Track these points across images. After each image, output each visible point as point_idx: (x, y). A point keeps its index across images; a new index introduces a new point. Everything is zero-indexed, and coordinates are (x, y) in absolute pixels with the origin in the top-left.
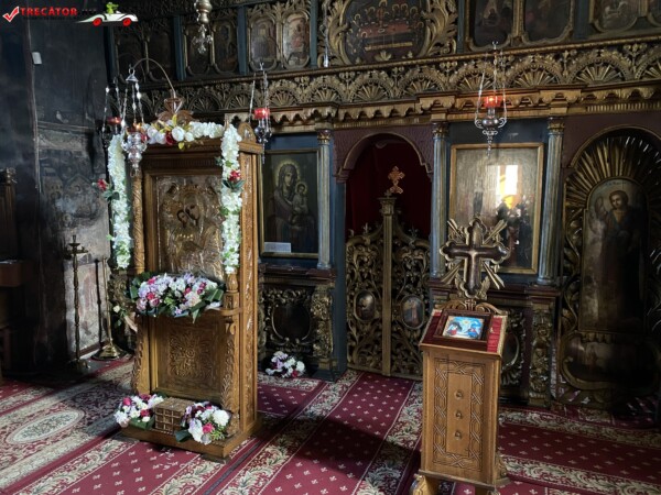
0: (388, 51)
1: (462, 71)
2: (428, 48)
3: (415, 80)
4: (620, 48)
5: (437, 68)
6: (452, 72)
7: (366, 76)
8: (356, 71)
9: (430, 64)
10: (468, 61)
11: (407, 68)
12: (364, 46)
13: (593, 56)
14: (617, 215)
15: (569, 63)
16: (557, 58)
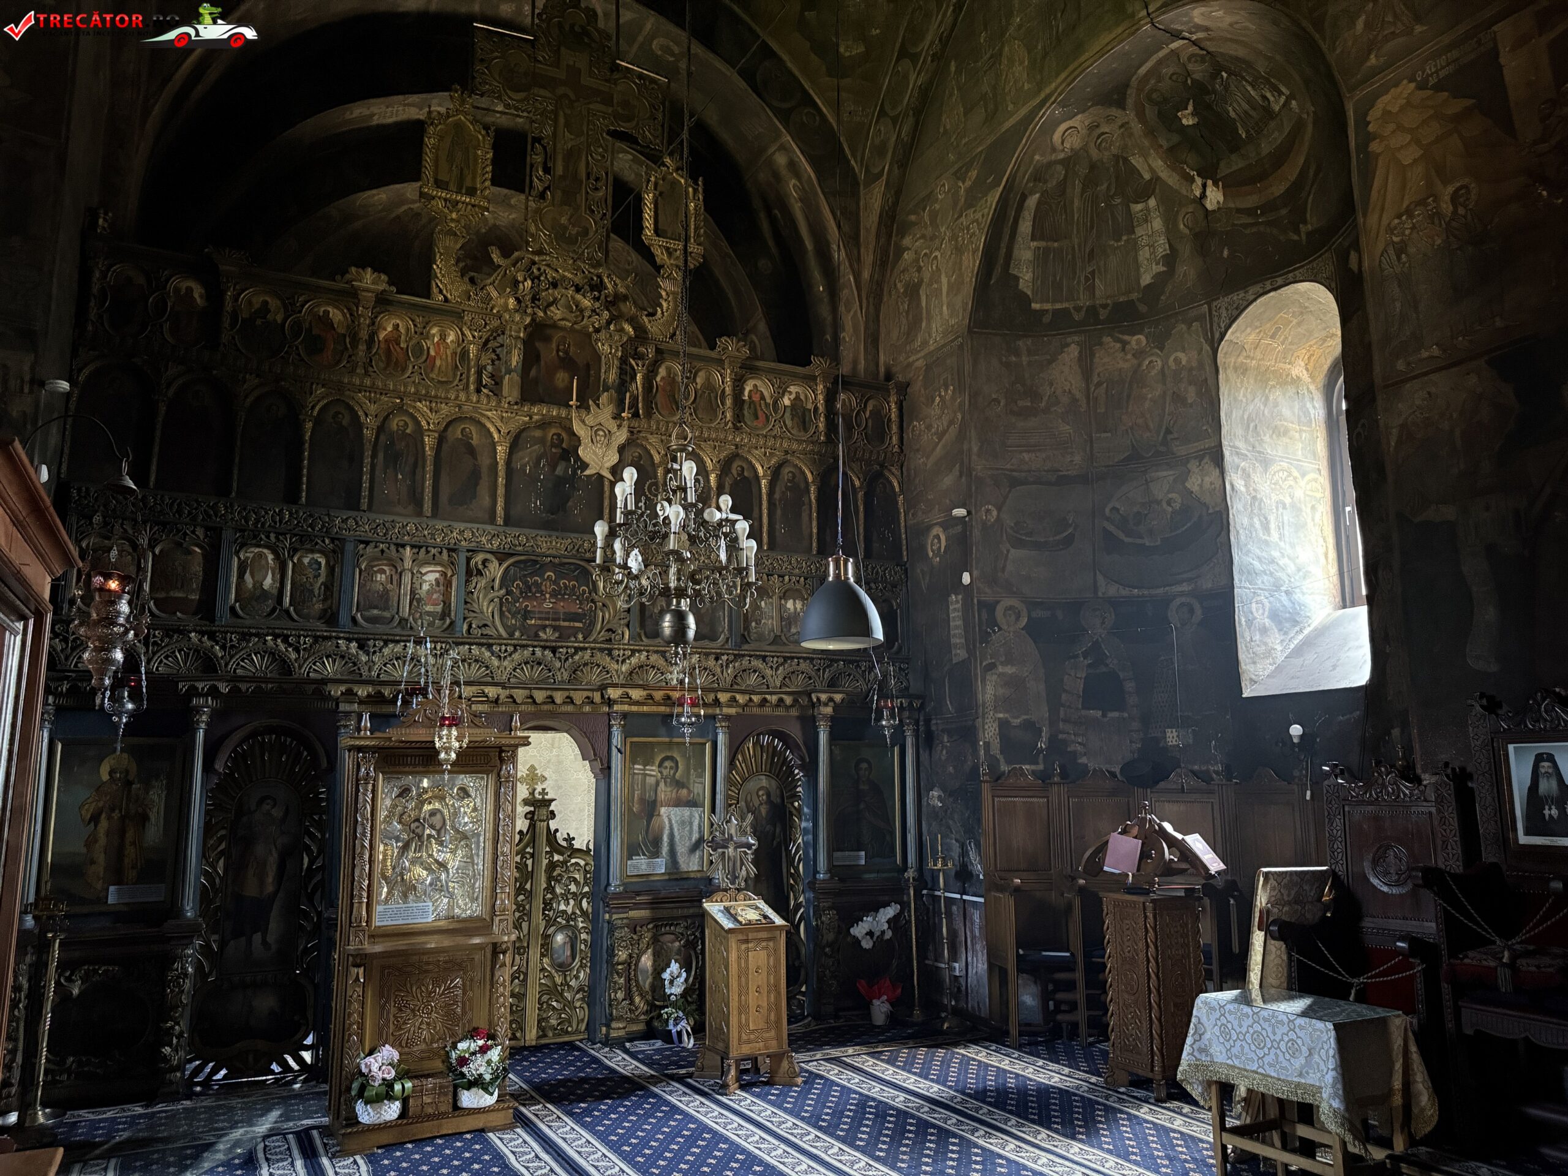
0: (555, 628)
1: (634, 660)
2: (598, 633)
3: (586, 664)
4: (764, 658)
5: (610, 654)
6: (623, 661)
7: (527, 653)
8: (515, 646)
9: (602, 650)
10: (639, 651)
11: (577, 650)
12: (525, 618)
13: (745, 661)
14: (764, 810)
15: (727, 667)
16: (717, 659)
